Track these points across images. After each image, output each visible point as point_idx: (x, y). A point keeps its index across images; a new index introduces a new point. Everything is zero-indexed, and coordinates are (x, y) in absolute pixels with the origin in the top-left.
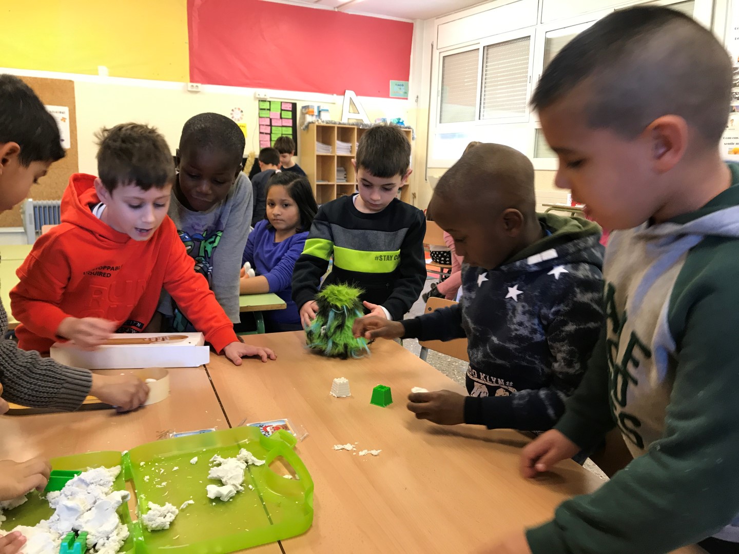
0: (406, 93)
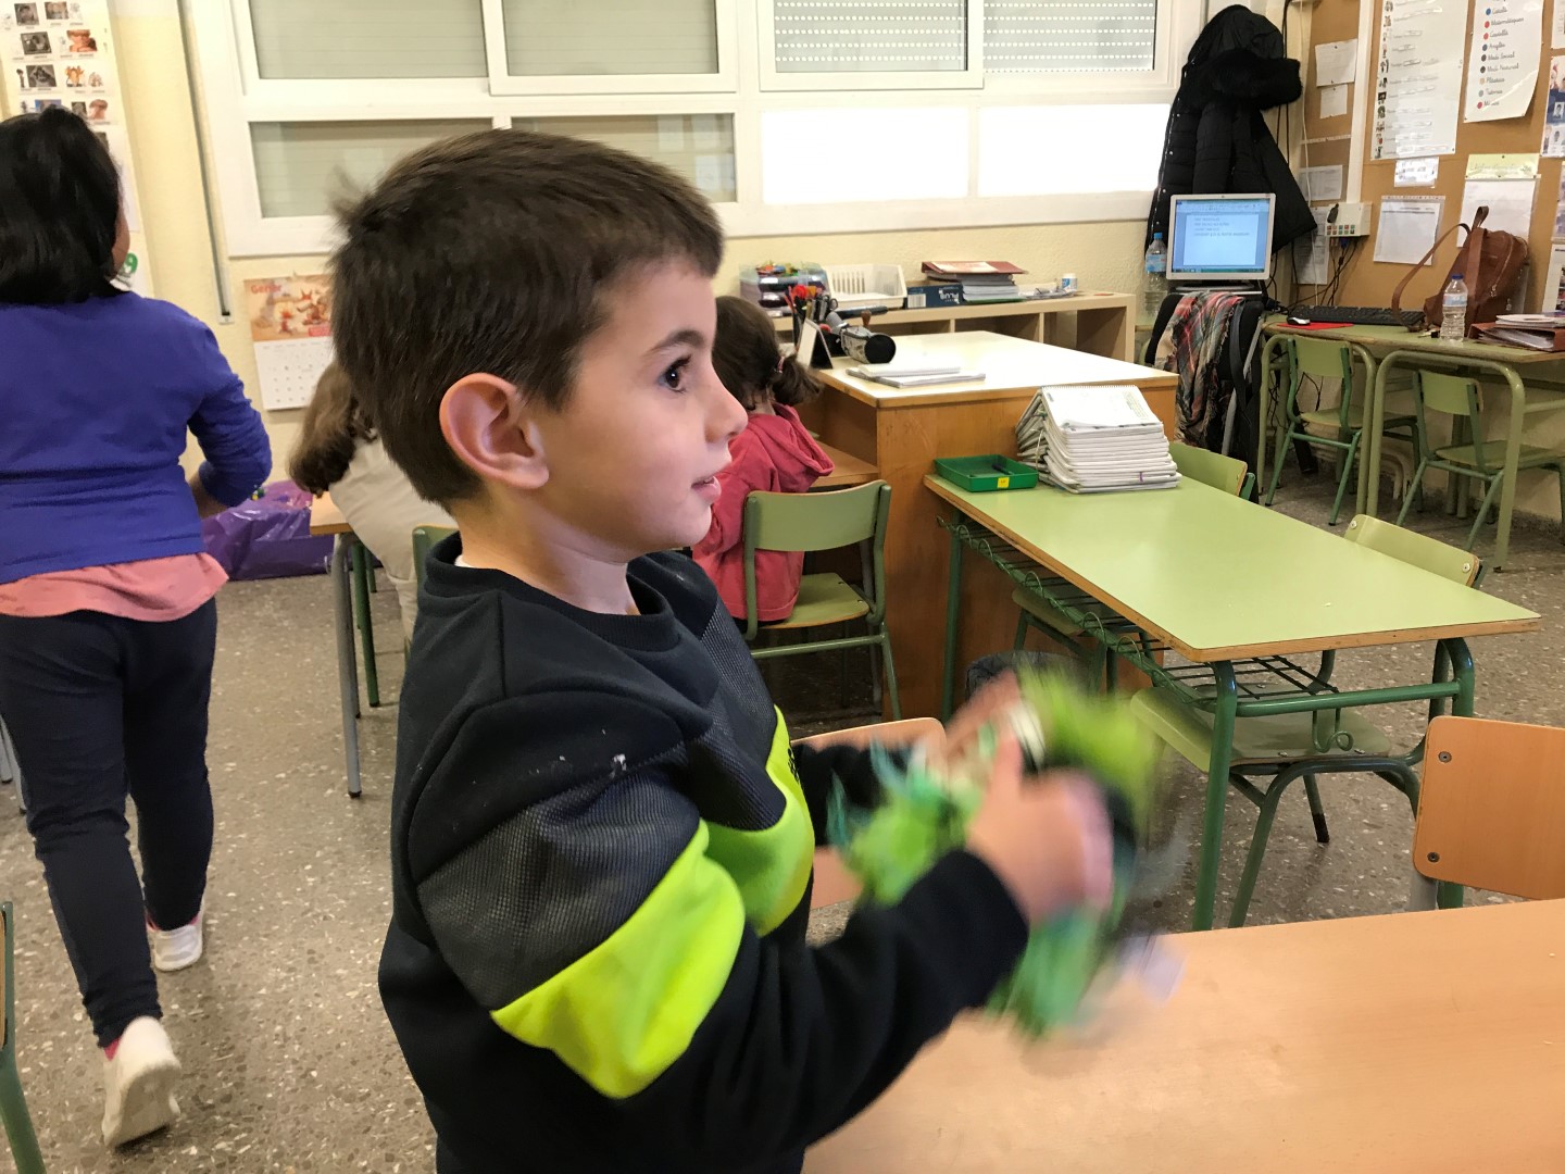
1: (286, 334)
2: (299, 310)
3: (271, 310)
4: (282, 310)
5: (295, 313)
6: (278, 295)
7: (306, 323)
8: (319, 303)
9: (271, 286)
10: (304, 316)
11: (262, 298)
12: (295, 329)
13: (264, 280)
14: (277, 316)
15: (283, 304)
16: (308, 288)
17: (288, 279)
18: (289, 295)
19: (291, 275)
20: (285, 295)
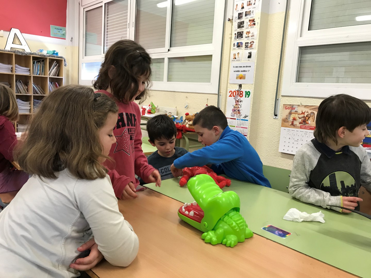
0: (64, 35)
1: (293, 126)
2: (299, 118)
3: (290, 116)
4: (293, 117)
5: (298, 119)
6: (293, 111)
7: (300, 123)
8: (306, 116)
9: (292, 107)
10: (300, 120)
11: (288, 111)
12: (296, 124)
13: (290, 105)
14: (291, 119)
15: (294, 115)
16: (304, 110)
17: (299, 105)
18: (297, 112)
19: (300, 104)
20: (296, 111)
